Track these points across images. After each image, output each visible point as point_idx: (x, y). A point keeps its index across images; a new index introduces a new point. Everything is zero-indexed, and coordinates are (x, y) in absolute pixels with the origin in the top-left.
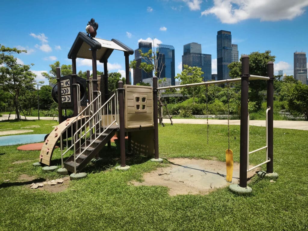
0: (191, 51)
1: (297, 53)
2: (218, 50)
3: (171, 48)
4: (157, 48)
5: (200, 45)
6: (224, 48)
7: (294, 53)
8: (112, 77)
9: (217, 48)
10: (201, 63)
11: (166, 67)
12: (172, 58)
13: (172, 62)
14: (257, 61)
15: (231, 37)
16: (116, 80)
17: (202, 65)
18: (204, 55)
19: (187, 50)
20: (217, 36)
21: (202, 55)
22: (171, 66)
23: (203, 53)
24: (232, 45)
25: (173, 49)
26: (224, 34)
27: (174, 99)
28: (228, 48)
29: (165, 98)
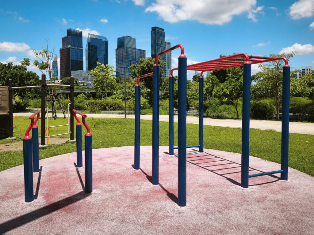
0: (126, 45)
1: (223, 56)
2: (152, 46)
3: (104, 40)
4: (88, 39)
5: (135, 39)
6: (158, 45)
7: (220, 55)
8: (17, 69)
9: (151, 45)
10: (135, 58)
11: (98, 59)
12: (105, 50)
13: (105, 55)
14: (149, 66)
15: (164, 34)
16: (20, 73)
17: (136, 61)
18: (138, 50)
19: (121, 43)
20: (151, 32)
21: (136, 50)
22: (104, 59)
23: (137, 48)
24: (166, 43)
25: (106, 40)
26: (158, 31)
27: (101, 95)
28: (162, 46)
29: (91, 93)
